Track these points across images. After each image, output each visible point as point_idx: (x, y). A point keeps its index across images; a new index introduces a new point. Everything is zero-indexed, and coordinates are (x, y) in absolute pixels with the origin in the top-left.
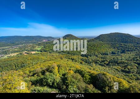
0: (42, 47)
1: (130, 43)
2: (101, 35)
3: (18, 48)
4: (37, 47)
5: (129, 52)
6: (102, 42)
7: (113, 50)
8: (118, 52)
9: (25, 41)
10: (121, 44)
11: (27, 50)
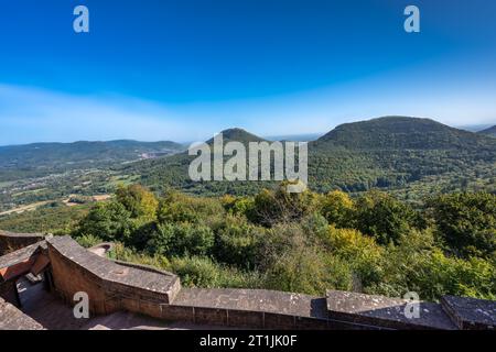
0: (134, 178)
1: (436, 147)
2: (340, 128)
3: (43, 184)
4: (118, 177)
5: (434, 177)
6: (343, 149)
7: (382, 173)
8: (399, 178)
9: (74, 160)
10: (408, 154)
11: (76, 192)
